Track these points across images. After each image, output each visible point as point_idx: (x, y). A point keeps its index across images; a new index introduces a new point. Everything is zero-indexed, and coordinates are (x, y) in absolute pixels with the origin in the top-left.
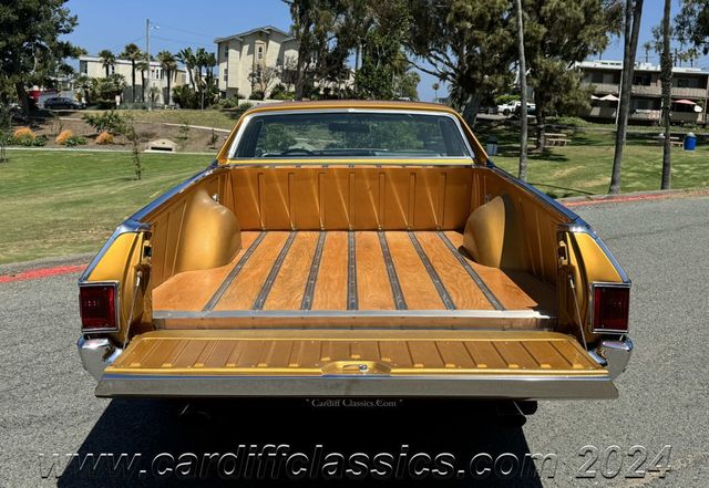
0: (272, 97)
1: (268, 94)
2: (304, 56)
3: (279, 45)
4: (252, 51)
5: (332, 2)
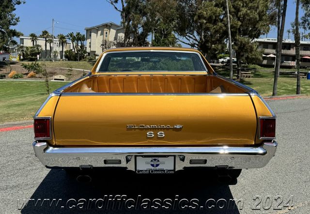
2: (127, 36)
3: (115, 31)
4: (102, 34)
5: (140, 10)
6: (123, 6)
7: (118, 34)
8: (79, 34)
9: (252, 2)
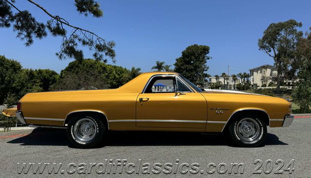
0: (269, 86)
1: (268, 85)
2: (279, 72)
3: (270, 70)
4: (261, 72)
5: (288, 55)
6: (275, 53)
7: (273, 72)
8: (245, 73)
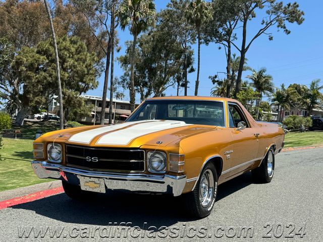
9: (79, 54)
